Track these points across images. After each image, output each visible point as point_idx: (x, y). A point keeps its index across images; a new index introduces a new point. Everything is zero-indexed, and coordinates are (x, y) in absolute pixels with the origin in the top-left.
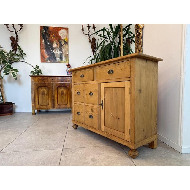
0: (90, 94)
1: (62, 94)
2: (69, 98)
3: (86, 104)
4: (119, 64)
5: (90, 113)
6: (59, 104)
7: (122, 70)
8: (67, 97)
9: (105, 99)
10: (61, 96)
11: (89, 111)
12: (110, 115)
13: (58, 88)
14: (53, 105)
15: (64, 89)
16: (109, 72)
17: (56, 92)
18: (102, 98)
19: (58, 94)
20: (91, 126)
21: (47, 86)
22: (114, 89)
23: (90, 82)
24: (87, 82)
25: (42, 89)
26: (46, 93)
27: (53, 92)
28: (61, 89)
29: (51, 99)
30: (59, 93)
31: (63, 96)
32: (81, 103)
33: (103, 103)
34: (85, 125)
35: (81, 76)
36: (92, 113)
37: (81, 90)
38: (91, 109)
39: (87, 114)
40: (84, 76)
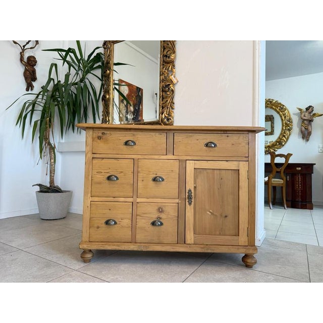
0: (155, 180)
3: (139, 200)
4: (228, 136)
5: (154, 216)
9: (195, 187)
11: (150, 213)
12: (208, 212)
16: (207, 145)
18: (190, 185)
20: (157, 241)
22: (215, 171)
23: (156, 157)
24: (146, 157)
32: (122, 199)
33: (193, 194)
34: (136, 243)
35: (126, 143)
36: (161, 216)
37: (122, 172)
38: (157, 208)
39: (143, 221)
40: (135, 144)
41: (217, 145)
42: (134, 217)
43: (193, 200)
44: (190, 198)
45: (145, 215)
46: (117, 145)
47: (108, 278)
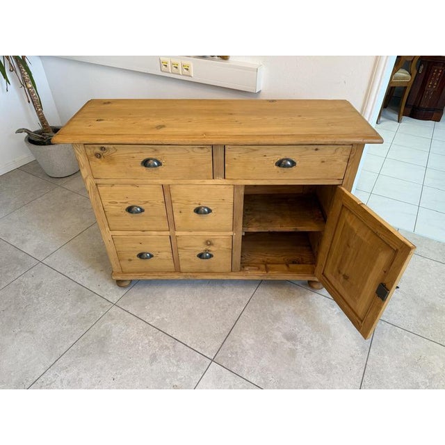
0: (197, 211)
5: (201, 249)
11: (194, 246)
16: (279, 164)
20: (206, 270)
23: (198, 182)
24: (182, 182)
32: (155, 233)
34: (181, 272)
35: (145, 163)
36: (209, 249)
37: (147, 202)
38: (204, 241)
39: (187, 253)
40: (160, 164)
41: (297, 162)
42: (174, 250)
45: (189, 248)
46: (130, 166)
47: (153, 318)
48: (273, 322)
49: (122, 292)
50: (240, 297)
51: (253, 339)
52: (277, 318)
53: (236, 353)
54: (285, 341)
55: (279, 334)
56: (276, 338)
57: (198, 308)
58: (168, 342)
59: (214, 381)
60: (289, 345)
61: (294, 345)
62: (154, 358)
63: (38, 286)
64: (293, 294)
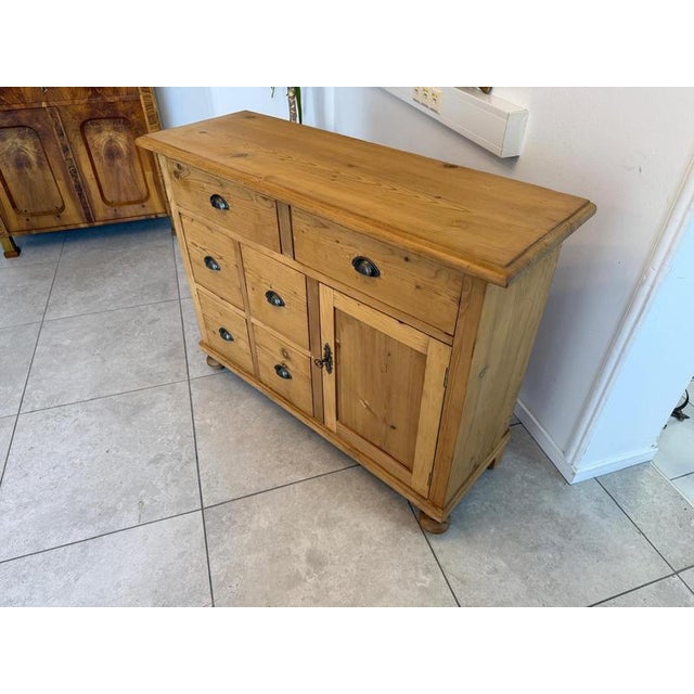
1: (112, 153)
2: (149, 174)
3: (254, 321)
4: (406, 258)
5: (280, 360)
6: (109, 200)
7: (418, 287)
8: (137, 165)
9: (337, 346)
10: (111, 165)
11: (271, 350)
12: (361, 402)
13: (83, 128)
14: (85, 208)
15: (115, 129)
17: (82, 150)
18: (328, 338)
19: (95, 159)
20: (286, 397)
21: (24, 122)
22: (377, 334)
23: (265, 250)
24: (251, 244)
25: (9, 141)
26: (32, 157)
27: (66, 150)
28: (99, 131)
29: (68, 183)
30: (98, 154)
31: (118, 162)
32: (231, 307)
33: (333, 356)
34: (261, 381)
35: (214, 201)
36: (287, 364)
37: (221, 258)
38: (280, 348)
39: (264, 356)
40: (227, 206)
42: (252, 344)
43: (333, 367)
44: (328, 359)
45: (265, 349)
47: (203, 419)
48: (319, 524)
49: (209, 371)
50: (315, 463)
51: (270, 522)
52: (328, 523)
53: (235, 522)
54: (303, 558)
55: (306, 544)
56: (297, 545)
57: (256, 440)
58: (188, 452)
59: (178, 531)
60: (302, 566)
61: (308, 573)
62: (157, 460)
63: (154, 321)
64: (389, 512)
